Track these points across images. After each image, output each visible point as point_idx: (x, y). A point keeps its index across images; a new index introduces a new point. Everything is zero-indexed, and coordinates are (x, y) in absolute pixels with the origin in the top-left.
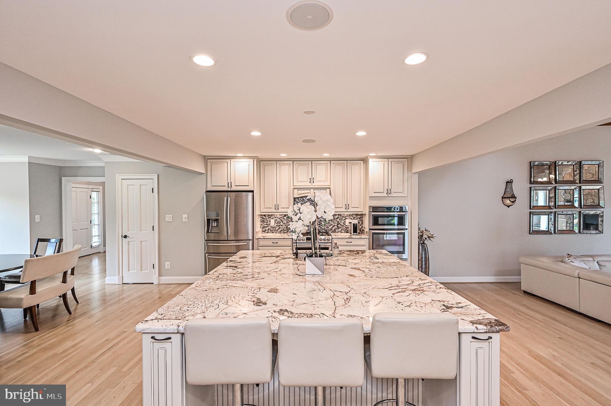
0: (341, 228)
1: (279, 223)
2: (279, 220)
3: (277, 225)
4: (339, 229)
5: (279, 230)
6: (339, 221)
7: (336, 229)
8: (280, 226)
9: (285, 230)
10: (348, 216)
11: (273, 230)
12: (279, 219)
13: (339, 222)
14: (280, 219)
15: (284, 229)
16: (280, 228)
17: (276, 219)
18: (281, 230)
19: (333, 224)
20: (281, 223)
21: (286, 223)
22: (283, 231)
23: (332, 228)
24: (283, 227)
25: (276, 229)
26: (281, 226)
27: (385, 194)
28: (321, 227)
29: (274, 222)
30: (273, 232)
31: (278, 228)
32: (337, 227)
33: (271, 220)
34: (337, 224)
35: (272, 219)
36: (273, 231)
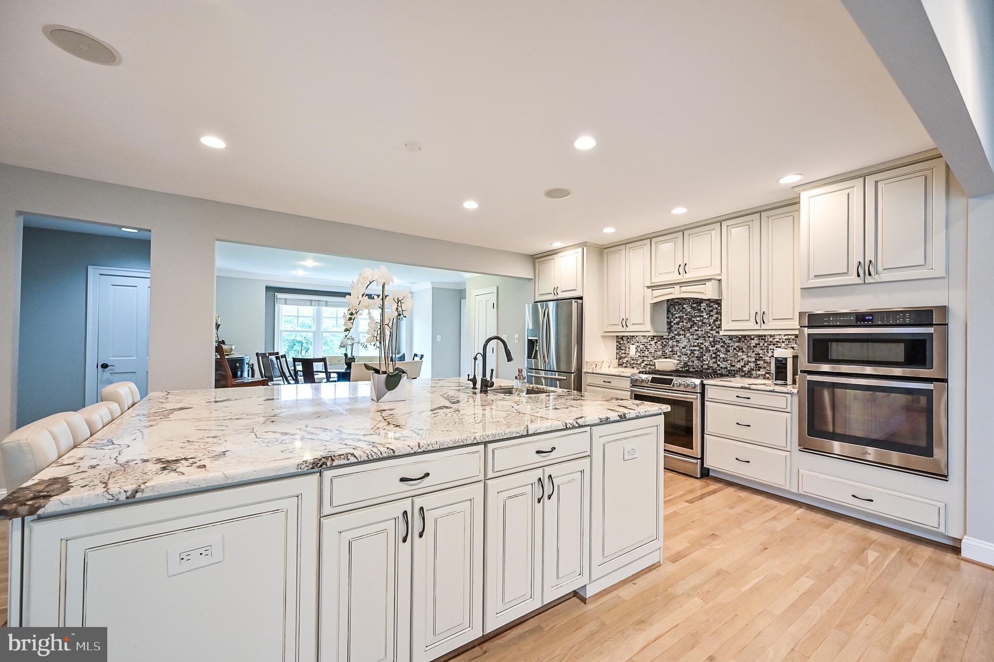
0: (765, 368)
1: (643, 352)
2: (643, 346)
3: (639, 356)
4: (759, 370)
5: (643, 365)
6: (761, 352)
7: (753, 370)
8: (644, 356)
9: (651, 365)
11: (634, 364)
12: (643, 344)
13: (761, 355)
14: (644, 344)
15: (651, 363)
16: (644, 360)
17: (638, 344)
18: (646, 365)
19: (746, 359)
20: (647, 353)
21: (654, 353)
22: (649, 366)
23: (742, 366)
24: (649, 359)
25: (639, 363)
26: (646, 357)
27: (852, 278)
28: (719, 363)
29: (634, 350)
30: (633, 368)
31: (641, 360)
32: (756, 365)
33: (631, 346)
34: (756, 359)
35: (633, 344)
36: (634, 365)
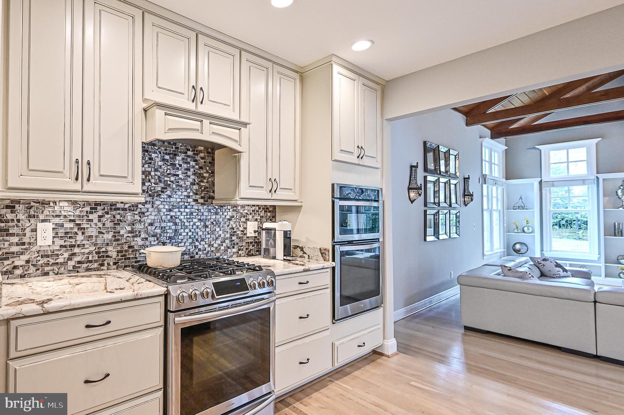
0: (238, 244)
1: (70, 237)
2: (71, 225)
3: (61, 246)
4: (234, 247)
5: (71, 263)
6: (234, 226)
7: (229, 248)
8: (74, 246)
9: (91, 262)
10: (251, 214)
11: (47, 264)
12: (71, 221)
13: (235, 230)
14: (73, 221)
15: (90, 259)
16: (74, 254)
17: (57, 220)
18: (79, 262)
19: (222, 236)
20: (80, 237)
21: (96, 237)
22: (85, 265)
23: (219, 245)
24: (87, 251)
25: (61, 260)
26: (79, 246)
28: (197, 244)
29: (50, 234)
30: (47, 274)
31: (66, 255)
32: (231, 241)
33: (40, 226)
34: (231, 235)
35: (43, 221)
36: (47, 269)
